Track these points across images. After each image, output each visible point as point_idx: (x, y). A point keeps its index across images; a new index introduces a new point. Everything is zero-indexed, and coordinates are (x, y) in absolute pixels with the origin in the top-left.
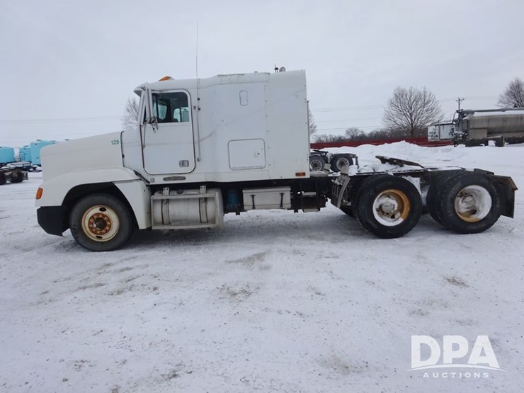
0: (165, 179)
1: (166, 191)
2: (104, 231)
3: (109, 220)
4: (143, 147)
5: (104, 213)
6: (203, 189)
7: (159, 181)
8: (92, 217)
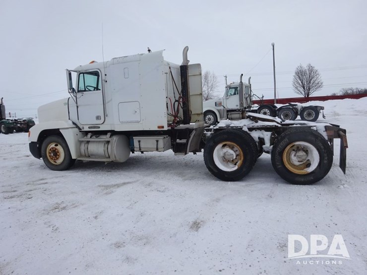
1: (89, 135)
2: (56, 158)
3: (58, 152)
4: (77, 107)
5: (57, 147)
6: (109, 134)
7: (86, 129)
8: (50, 150)
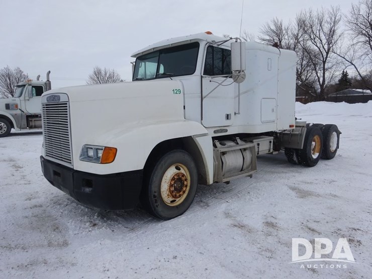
0: (215, 132)
1: (217, 143)
2: (181, 193)
4: (202, 98)
6: (239, 139)
7: (211, 134)
8: (173, 179)
